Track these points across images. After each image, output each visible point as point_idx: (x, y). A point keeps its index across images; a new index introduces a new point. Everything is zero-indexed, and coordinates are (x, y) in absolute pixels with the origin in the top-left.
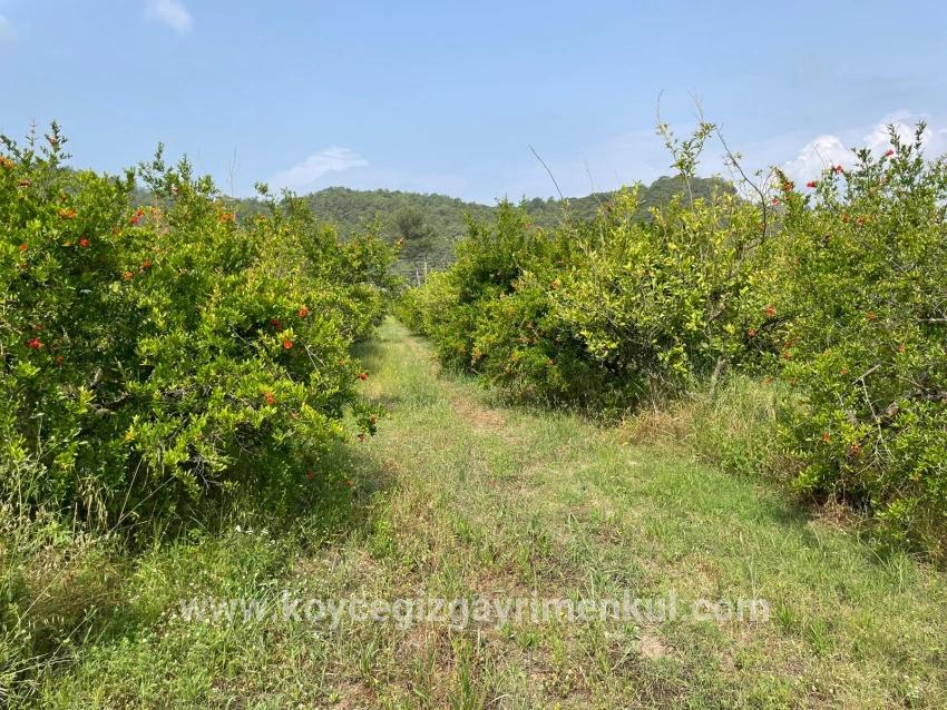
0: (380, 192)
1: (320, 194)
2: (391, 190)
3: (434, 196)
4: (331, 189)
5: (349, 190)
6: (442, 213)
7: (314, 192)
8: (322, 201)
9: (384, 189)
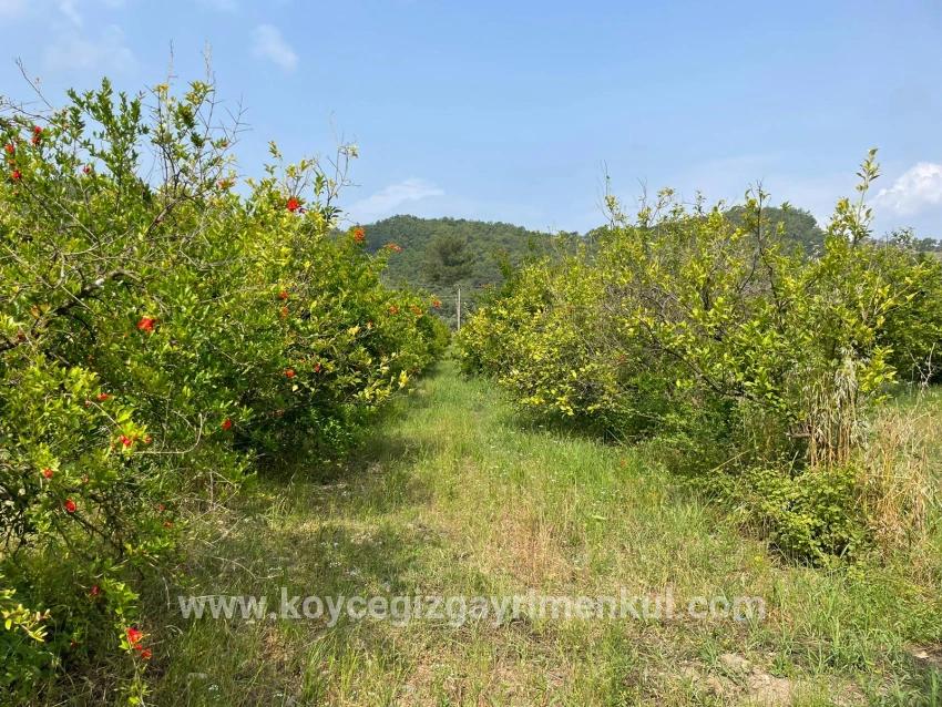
0: (445, 220)
1: (386, 222)
2: (456, 219)
3: (499, 224)
4: (397, 217)
5: (415, 218)
6: (505, 241)
7: (382, 219)
8: (388, 229)
9: (449, 217)
